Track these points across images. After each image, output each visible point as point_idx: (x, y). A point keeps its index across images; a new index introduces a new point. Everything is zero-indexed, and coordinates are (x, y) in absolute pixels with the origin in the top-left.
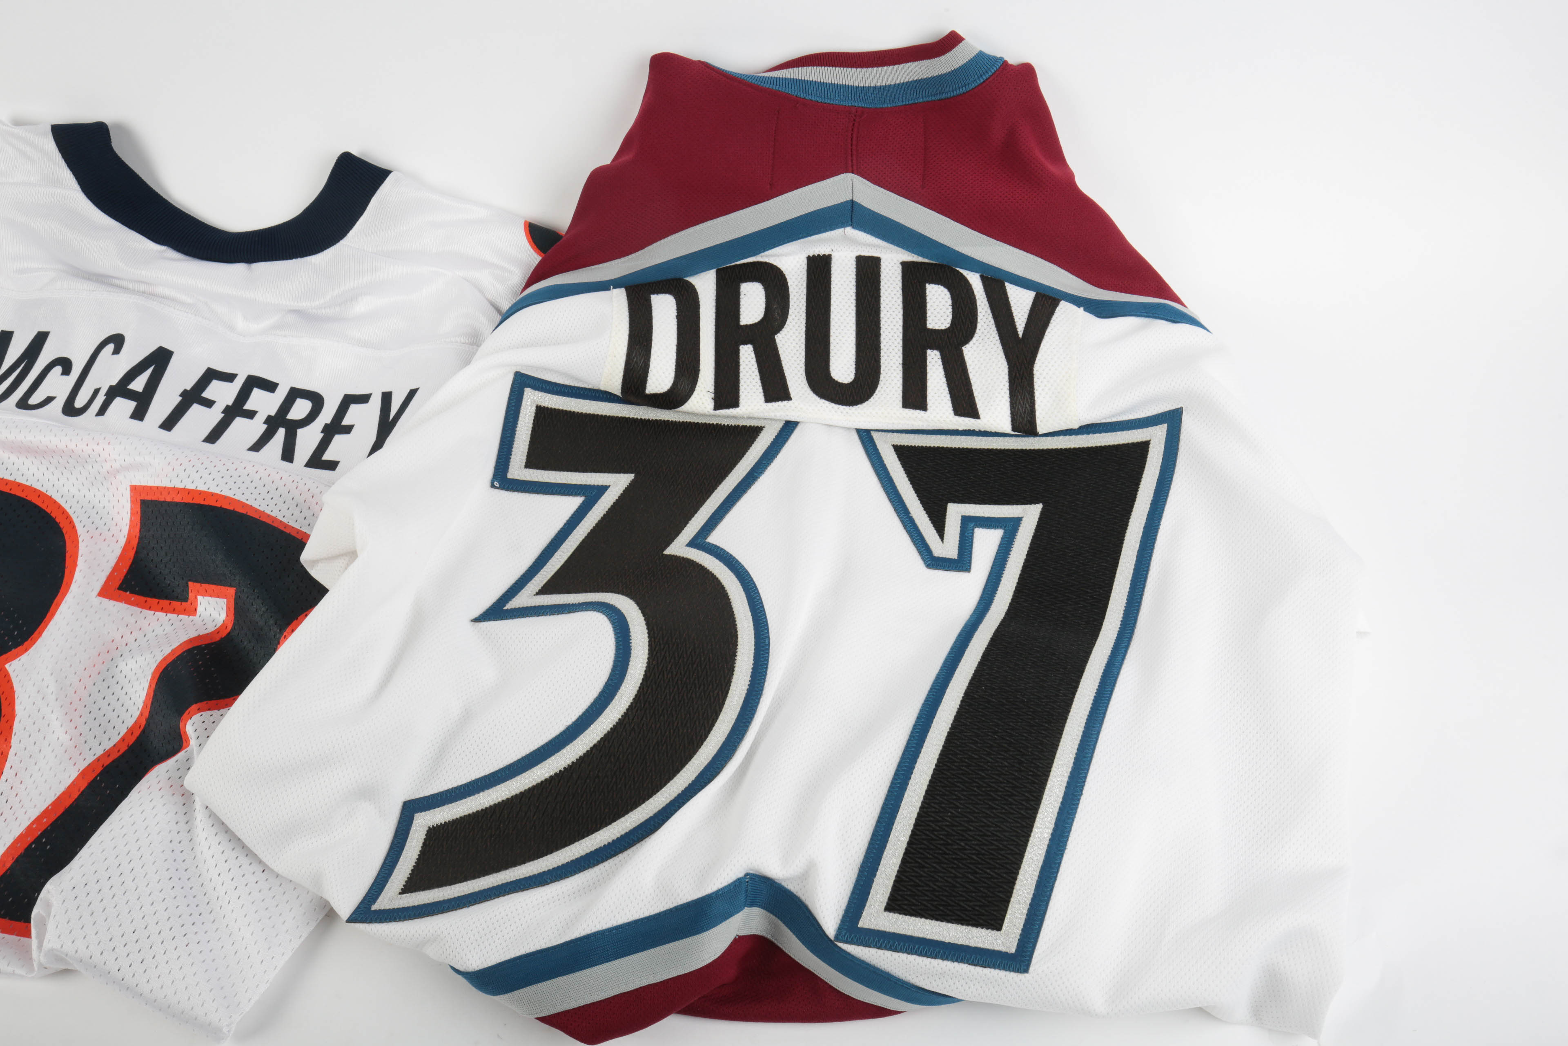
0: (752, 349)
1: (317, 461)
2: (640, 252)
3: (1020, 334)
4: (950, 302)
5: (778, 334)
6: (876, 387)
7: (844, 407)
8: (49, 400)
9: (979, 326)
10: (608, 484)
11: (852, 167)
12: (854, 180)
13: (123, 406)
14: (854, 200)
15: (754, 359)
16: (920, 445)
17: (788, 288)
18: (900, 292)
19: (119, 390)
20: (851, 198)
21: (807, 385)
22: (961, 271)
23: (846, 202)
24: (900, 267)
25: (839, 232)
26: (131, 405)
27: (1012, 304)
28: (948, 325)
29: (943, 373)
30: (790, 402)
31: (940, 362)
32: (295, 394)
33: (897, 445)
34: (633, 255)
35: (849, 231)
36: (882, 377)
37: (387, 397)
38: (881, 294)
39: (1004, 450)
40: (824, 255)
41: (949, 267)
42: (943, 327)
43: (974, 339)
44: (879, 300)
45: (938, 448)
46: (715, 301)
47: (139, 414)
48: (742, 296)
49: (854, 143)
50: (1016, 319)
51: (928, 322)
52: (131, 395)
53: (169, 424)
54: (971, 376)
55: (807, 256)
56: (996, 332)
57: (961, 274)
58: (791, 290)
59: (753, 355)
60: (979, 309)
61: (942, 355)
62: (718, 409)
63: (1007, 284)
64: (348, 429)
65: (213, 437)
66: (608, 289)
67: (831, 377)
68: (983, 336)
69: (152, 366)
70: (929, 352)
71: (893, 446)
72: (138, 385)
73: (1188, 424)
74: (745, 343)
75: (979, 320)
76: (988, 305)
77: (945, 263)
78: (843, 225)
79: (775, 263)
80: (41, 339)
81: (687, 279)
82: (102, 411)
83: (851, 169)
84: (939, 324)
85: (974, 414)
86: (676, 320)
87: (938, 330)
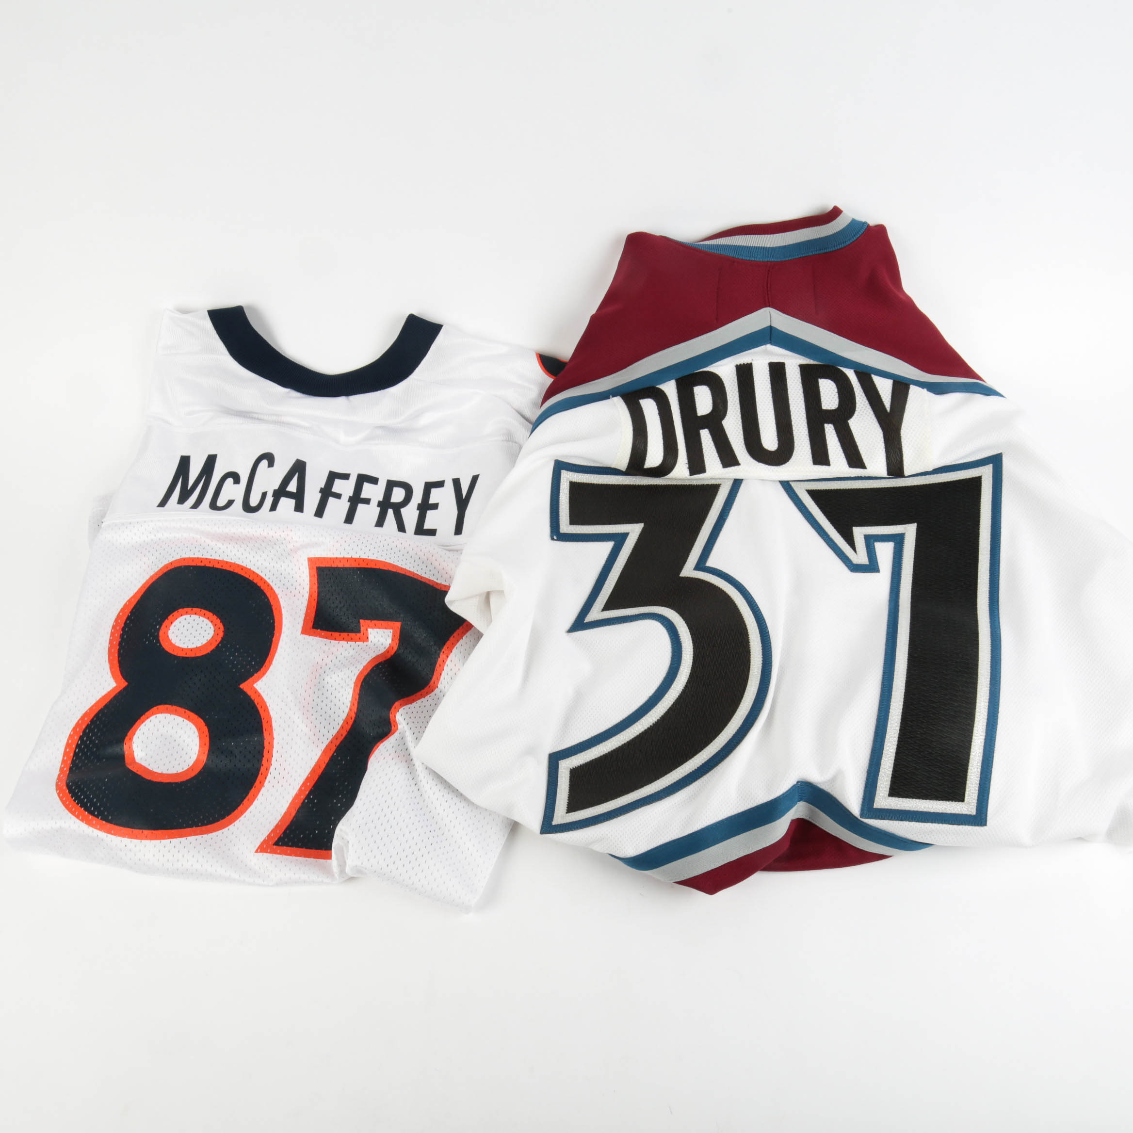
0: (708, 432)
1: (420, 530)
2: (624, 370)
3: (888, 409)
4: (836, 390)
5: (724, 421)
6: (793, 452)
7: (774, 467)
8: (230, 503)
9: (857, 405)
10: (627, 532)
11: (769, 303)
12: (771, 312)
13: (286, 504)
14: (772, 325)
15: (711, 439)
16: (825, 489)
17: (724, 387)
18: (801, 385)
19: (280, 493)
20: (769, 324)
21: (747, 454)
22: (842, 368)
23: (767, 327)
24: (799, 368)
25: (763, 348)
26: (292, 502)
27: (879, 389)
28: (837, 406)
29: (837, 439)
30: (740, 466)
31: (834, 432)
32: (391, 485)
33: (809, 490)
34: (619, 373)
35: (769, 347)
36: (795, 444)
37: (457, 483)
38: (788, 388)
39: (882, 488)
40: (748, 364)
41: (833, 366)
42: (833, 408)
43: (855, 415)
44: (787, 392)
45: (837, 489)
46: (678, 401)
47: (299, 508)
48: (695, 396)
49: (769, 285)
50: (884, 400)
51: (822, 405)
52: (290, 495)
53: (319, 513)
54: (856, 440)
55: (735, 365)
56: (871, 409)
57: (842, 371)
58: (727, 389)
59: (709, 436)
60: (856, 394)
61: (835, 427)
62: (693, 475)
63: (873, 376)
64: (435, 506)
65: (349, 518)
66: (609, 398)
67: (763, 448)
68: (861, 413)
69: (296, 474)
70: (826, 425)
71: (807, 490)
72: (292, 487)
73: (1007, 465)
74: (703, 428)
75: (857, 401)
76: (862, 391)
77: (830, 364)
78: (765, 343)
79: (714, 371)
80: (211, 461)
81: (658, 386)
82: (274, 507)
83: (768, 304)
84: (831, 406)
85: (862, 466)
86: (658, 416)
87: (830, 410)
